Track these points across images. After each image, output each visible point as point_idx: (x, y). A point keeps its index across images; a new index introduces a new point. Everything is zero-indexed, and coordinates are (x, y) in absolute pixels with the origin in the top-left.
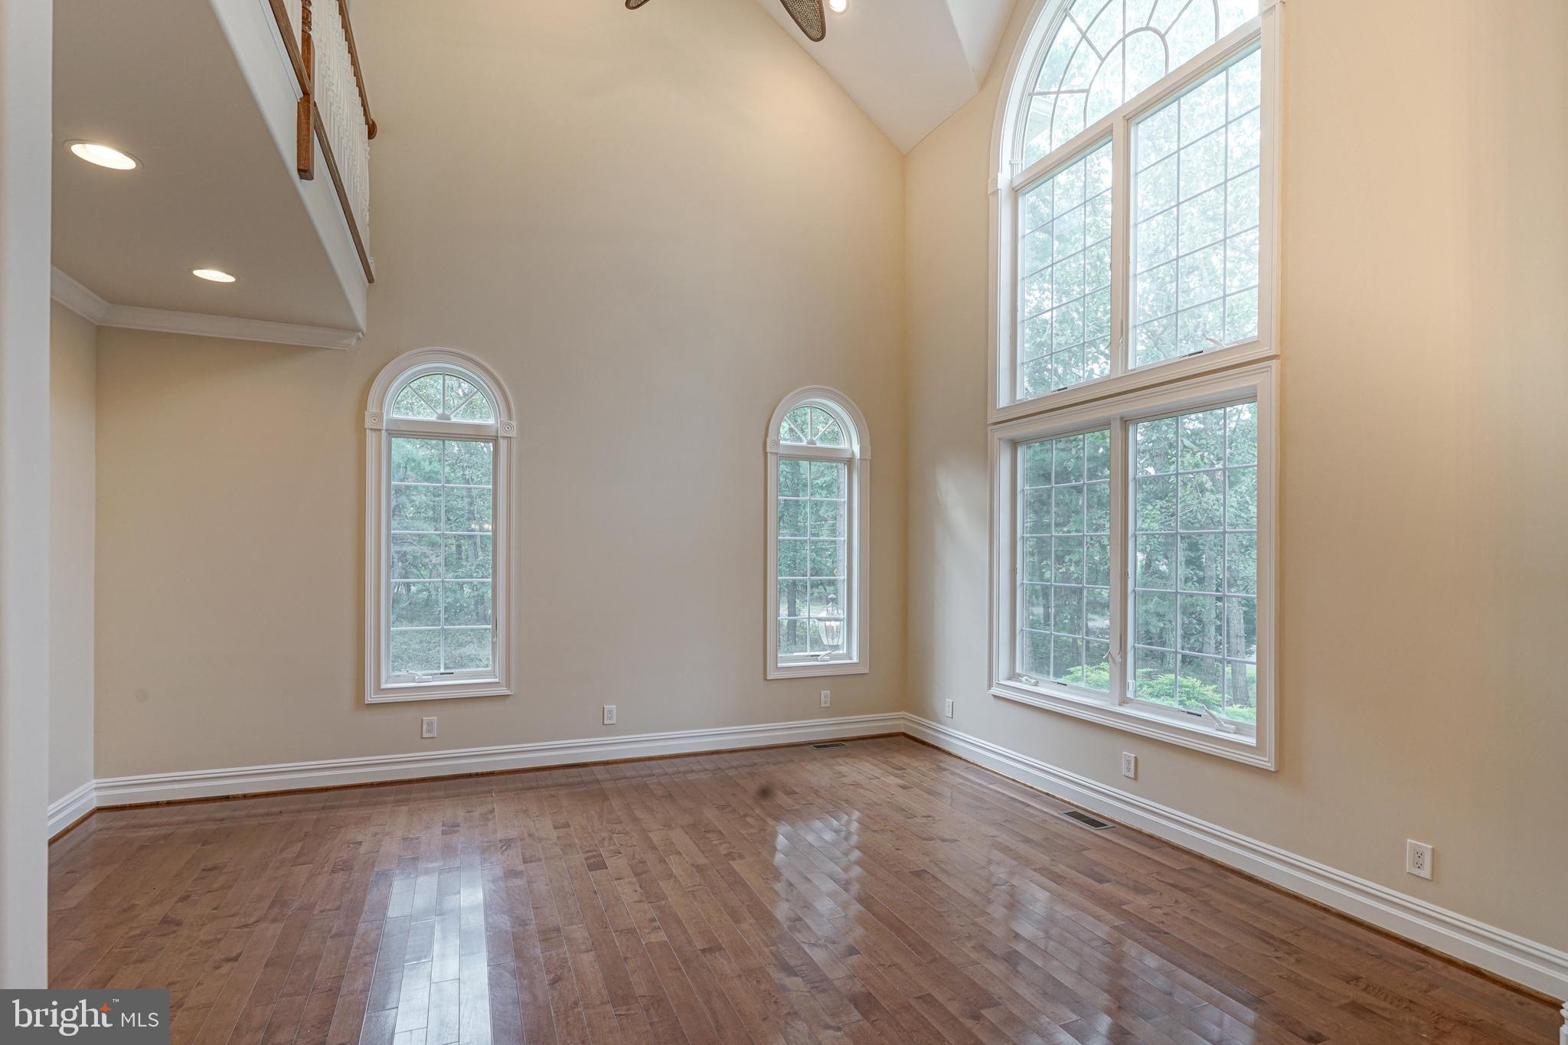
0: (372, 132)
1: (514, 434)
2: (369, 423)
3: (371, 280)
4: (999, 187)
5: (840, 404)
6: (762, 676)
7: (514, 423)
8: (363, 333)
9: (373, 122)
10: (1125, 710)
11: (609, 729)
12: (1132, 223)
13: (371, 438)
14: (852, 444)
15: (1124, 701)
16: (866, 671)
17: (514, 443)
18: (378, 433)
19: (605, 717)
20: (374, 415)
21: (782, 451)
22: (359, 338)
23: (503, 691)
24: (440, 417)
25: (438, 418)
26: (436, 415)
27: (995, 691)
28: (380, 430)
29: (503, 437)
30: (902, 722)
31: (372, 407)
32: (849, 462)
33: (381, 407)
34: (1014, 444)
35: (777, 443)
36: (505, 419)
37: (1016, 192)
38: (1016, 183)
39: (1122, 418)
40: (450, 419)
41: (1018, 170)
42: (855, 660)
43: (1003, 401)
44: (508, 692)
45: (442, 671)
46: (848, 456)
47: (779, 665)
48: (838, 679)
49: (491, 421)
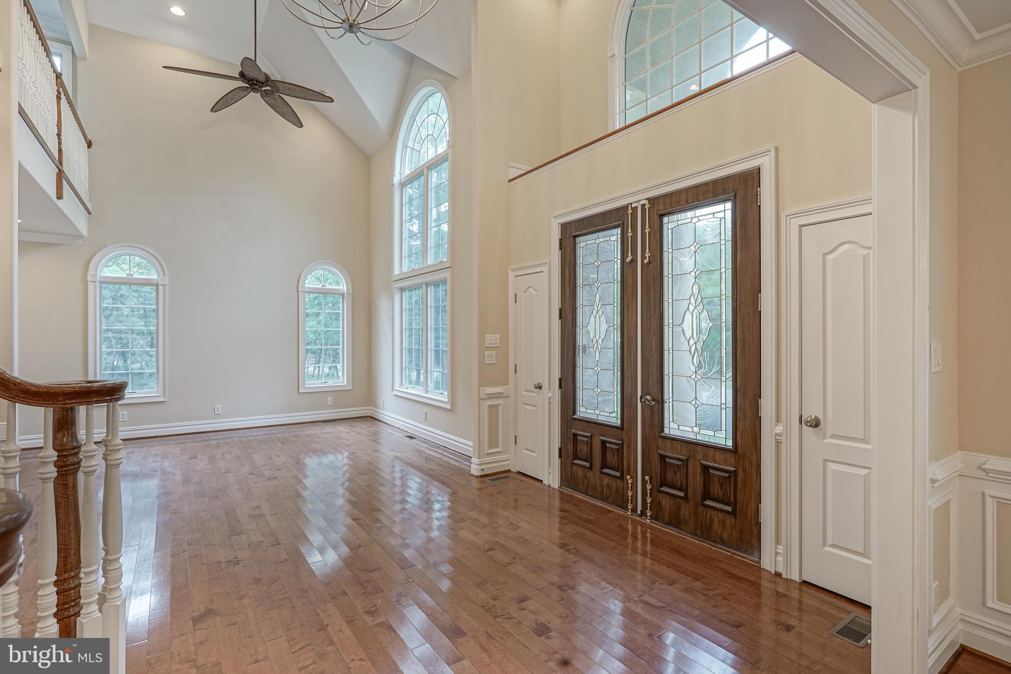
0: (89, 145)
1: (166, 283)
2: (89, 278)
3: (89, 213)
4: (394, 183)
5: (337, 269)
6: (297, 391)
7: (167, 278)
8: (86, 238)
9: (90, 141)
10: (427, 395)
11: (217, 416)
12: (429, 208)
13: (91, 285)
14: (343, 287)
15: (427, 392)
16: (350, 388)
17: (167, 287)
18: (94, 283)
19: (215, 410)
20: (92, 275)
21: (306, 290)
22: (84, 240)
23: (163, 400)
24: (128, 275)
25: (127, 276)
26: (125, 274)
27: (395, 393)
28: (96, 282)
29: (161, 285)
30: (370, 411)
31: (91, 271)
32: (343, 295)
33: (96, 271)
34: (402, 290)
35: (304, 286)
36: (161, 276)
37: (403, 185)
38: (402, 181)
39: (426, 283)
40: (133, 276)
41: (403, 176)
42: (345, 384)
43: (396, 271)
44: (165, 400)
45: (130, 391)
46: (342, 292)
47: (306, 386)
48: (337, 393)
49: (155, 277)
